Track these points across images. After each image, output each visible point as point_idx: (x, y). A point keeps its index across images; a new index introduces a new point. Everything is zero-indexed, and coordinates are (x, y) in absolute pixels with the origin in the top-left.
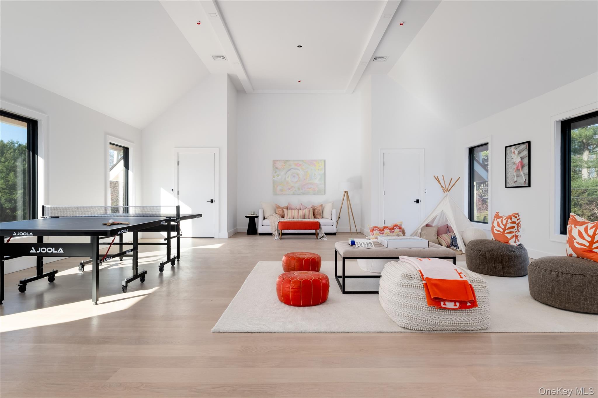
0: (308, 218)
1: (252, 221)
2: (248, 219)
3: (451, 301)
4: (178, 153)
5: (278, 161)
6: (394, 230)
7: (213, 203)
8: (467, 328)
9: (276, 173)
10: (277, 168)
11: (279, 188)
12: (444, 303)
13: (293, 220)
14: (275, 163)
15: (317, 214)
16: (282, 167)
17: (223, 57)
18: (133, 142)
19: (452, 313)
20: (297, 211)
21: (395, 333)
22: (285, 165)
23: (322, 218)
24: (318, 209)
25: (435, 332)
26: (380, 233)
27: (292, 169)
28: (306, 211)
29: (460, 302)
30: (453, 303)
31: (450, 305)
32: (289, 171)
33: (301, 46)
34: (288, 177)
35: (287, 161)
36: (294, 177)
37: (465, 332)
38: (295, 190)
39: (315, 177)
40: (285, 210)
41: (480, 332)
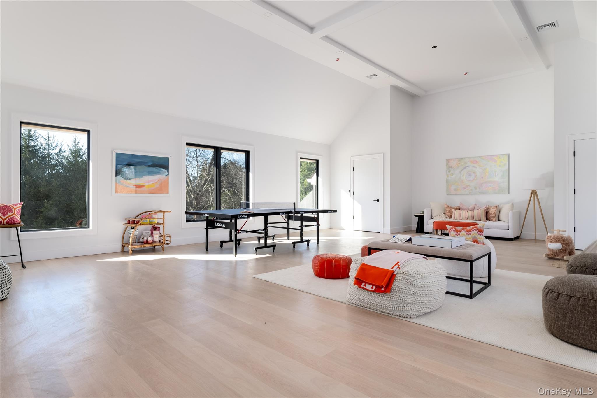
0: (478, 220)
1: (421, 219)
2: (417, 218)
3: (370, 284)
4: (353, 160)
5: (451, 159)
6: (470, 232)
7: (379, 202)
8: (389, 312)
9: (449, 172)
10: (451, 167)
11: (453, 187)
12: (365, 284)
13: (460, 221)
14: (449, 162)
15: (491, 216)
16: (456, 166)
17: (375, 75)
18: (321, 155)
19: (371, 294)
20: (466, 212)
21: (342, 303)
22: (459, 164)
23: (499, 220)
24: (492, 211)
25: (365, 308)
26: (456, 234)
27: (467, 167)
28: (476, 212)
29: (377, 287)
30: (371, 286)
31: (369, 287)
32: (464, 169)
33: (436, 47)
34: (463, 176)
35: (462, 159)
36: (470, 175)
37: (387, 315)
38: (471, 190)
39: (496, 174)
40: (453, 210)
41: (399, 318)
